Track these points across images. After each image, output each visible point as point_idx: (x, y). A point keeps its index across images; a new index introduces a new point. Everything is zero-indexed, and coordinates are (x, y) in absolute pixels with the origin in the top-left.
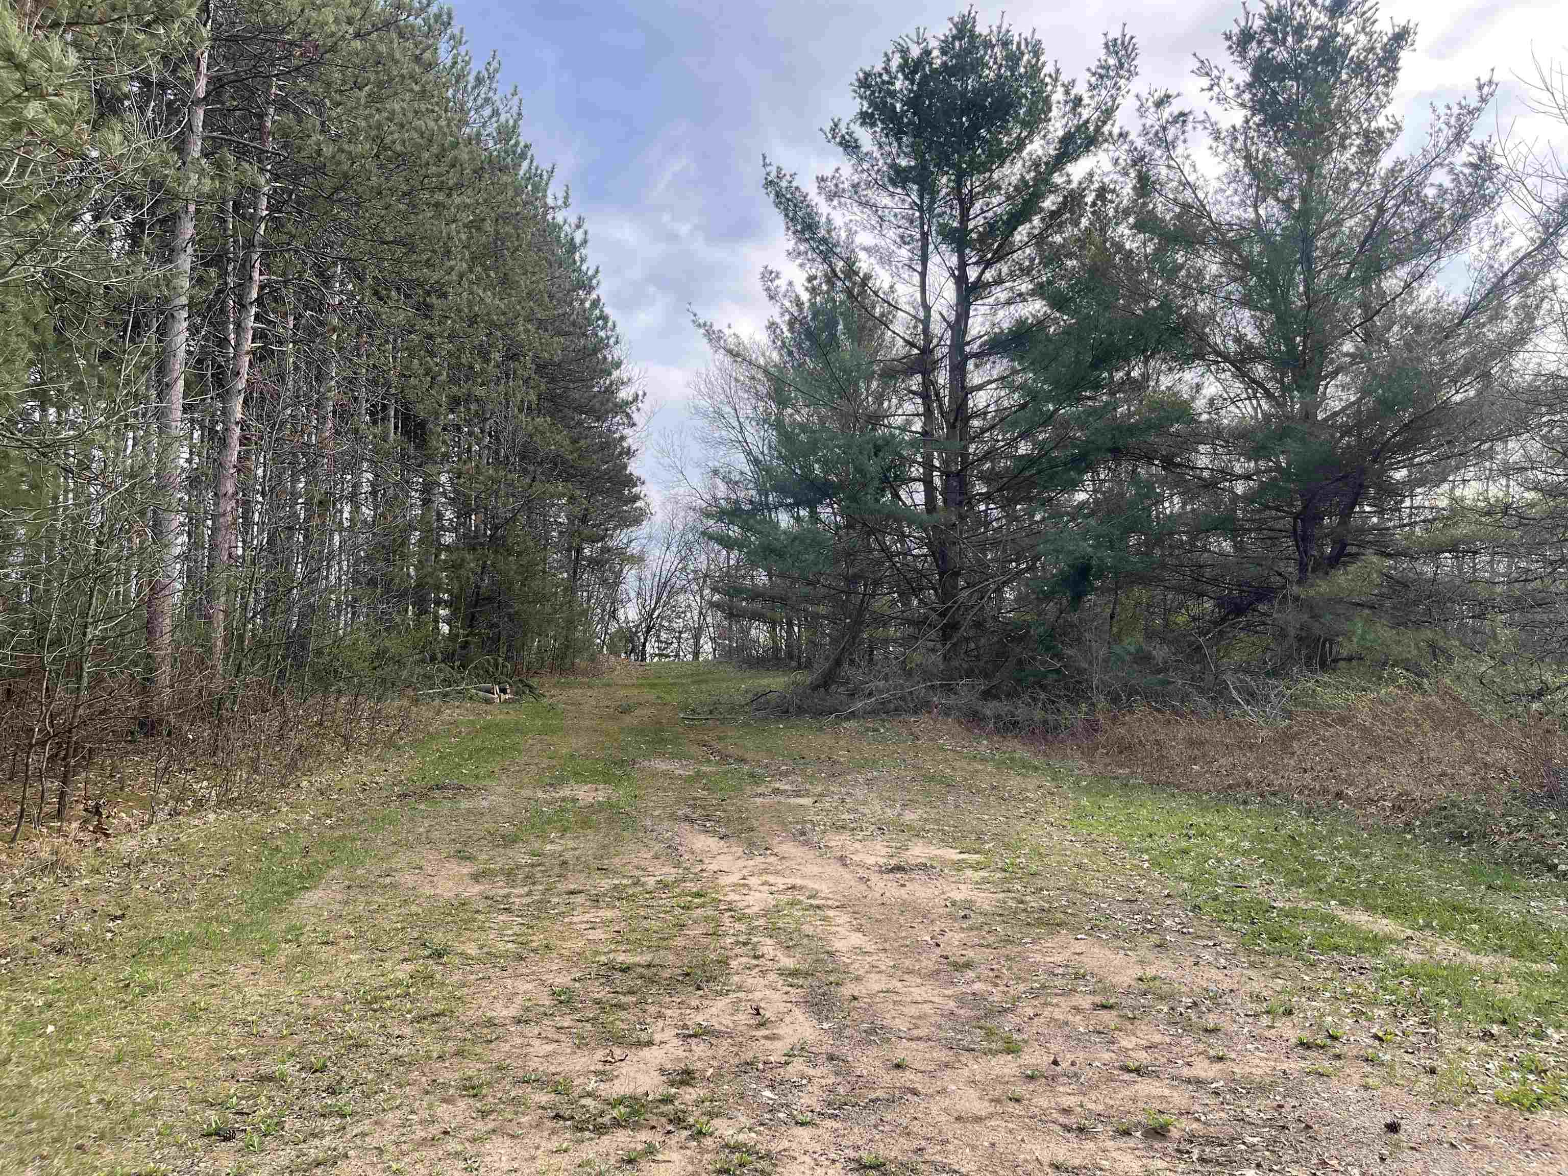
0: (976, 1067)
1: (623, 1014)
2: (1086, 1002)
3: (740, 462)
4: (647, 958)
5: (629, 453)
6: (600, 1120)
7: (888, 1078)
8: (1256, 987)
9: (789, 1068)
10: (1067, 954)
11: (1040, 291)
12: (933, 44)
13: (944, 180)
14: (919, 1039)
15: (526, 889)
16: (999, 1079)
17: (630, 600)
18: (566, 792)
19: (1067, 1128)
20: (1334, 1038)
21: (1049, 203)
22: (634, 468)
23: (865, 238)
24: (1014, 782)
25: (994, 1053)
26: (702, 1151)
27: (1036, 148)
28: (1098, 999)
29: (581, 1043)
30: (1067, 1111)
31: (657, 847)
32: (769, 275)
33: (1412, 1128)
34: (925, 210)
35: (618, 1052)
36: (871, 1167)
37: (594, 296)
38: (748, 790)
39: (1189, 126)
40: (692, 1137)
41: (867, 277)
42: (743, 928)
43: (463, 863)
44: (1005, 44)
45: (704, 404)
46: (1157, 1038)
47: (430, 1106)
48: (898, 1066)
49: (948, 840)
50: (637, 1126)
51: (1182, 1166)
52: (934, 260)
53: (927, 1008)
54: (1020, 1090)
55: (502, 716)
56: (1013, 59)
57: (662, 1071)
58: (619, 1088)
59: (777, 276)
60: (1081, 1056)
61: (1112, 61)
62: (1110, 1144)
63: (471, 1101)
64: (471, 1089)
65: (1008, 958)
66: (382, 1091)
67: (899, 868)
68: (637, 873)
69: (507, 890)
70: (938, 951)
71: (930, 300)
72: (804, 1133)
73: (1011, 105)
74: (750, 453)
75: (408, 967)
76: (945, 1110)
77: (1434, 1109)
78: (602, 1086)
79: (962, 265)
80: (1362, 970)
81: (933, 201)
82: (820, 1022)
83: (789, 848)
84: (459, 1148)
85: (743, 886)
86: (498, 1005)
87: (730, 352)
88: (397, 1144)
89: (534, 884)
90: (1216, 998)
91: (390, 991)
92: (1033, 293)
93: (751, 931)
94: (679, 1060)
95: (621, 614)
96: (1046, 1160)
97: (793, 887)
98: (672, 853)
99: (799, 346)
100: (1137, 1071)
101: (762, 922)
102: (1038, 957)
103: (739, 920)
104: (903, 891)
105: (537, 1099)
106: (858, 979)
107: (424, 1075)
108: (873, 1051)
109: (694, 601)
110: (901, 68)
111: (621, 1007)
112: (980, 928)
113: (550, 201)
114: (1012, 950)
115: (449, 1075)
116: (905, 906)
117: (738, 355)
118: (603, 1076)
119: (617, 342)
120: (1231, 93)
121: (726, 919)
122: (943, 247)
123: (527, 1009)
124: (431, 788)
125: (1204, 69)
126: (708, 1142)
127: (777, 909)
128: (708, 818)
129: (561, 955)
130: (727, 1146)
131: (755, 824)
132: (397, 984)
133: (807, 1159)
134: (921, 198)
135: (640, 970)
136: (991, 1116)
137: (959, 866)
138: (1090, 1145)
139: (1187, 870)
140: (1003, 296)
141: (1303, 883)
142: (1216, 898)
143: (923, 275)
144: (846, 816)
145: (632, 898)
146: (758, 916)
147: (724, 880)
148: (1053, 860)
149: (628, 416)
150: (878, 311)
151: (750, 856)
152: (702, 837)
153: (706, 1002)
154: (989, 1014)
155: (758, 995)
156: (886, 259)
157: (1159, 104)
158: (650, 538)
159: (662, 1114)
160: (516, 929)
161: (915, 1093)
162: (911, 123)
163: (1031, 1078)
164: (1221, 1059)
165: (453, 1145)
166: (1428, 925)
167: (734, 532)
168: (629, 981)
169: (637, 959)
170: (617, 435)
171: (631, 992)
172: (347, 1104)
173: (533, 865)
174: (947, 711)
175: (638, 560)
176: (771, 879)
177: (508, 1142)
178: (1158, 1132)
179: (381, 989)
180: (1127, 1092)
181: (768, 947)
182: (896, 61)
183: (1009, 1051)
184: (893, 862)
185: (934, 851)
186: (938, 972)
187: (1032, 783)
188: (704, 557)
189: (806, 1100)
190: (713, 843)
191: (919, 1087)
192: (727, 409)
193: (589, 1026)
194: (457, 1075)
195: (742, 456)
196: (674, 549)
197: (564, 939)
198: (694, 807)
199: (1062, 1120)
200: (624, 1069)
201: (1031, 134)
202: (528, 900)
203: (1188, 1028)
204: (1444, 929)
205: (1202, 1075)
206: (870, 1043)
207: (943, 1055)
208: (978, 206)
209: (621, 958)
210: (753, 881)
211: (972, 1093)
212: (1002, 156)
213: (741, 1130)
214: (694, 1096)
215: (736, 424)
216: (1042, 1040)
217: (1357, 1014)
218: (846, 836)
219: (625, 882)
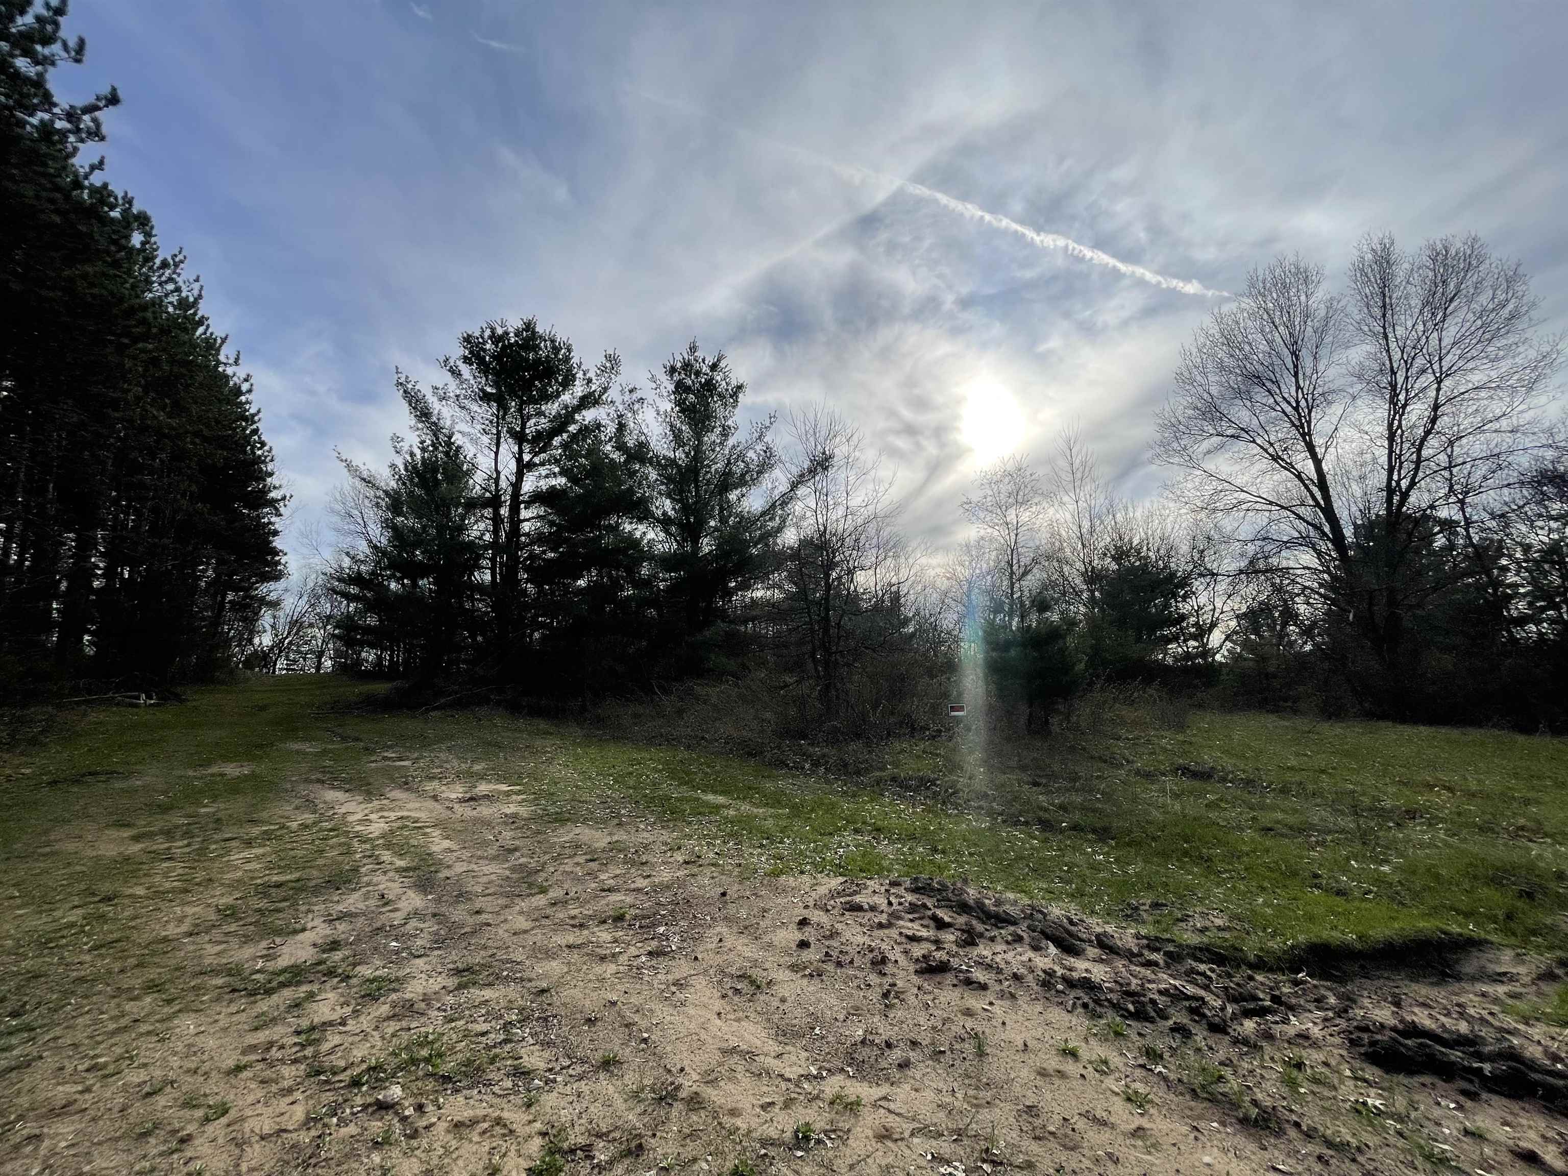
0: (524, 905)
1: (281, 915)
2: (581, 859)
3: (363, 548)
4: (296, 875)
5: (276, 533)
6: (268, 986)
7: (471, 920)
8: (665, 838)
9: (407, 926)
10: (571, 835)
11: (563, 473)
12: (511, 330)
13: (513, 404)
14: (489, 895)
15: (185, 842)
16: (537, 909)
17: (265, 631)
18: (214, 769)
19: (573, 926)
20: (699, 857)
21: (573, 428)
22: (278, 543)
23: (462, 426)
24: (538, 743)
25: (533, 895)
26: (349, 987)
27: (566, 398)
28: (588, 857)
29: (247, 940)
30: (573, 918)
31: (297, 802)
32: (396, 439)
33: (732, 892)
34: (500, 419)
35: (278, 940)
36: (464, 971)
37: (254, 426)
38: (365, 759)
39: (645, 405)
40: (342, 981)
41: (458, 448)
42: (368, 846)
43: (123, 829)
44: (553, 341)
45: (338, 507)
46: (618, 872)
47: (119, 1005)
48: (477, 912)
49: (501, 779)
50: (299, 984)
51: (632, 932)
52: (504, 447)
53: (493, 877)
54: (548, 911)
55: (148, 717)
56: (556, 350)
57: (315, 945)
58: (283, 962)
59: (402, 440)
60: (580, 888)
61: (608, 365)
62: (596, 929)
63: (156, 995)
64: (153, 987)
65: (539, 842)
66: (70, 1004)
67: (472, 799)
68: (282, 820)
69: (167, 845)
70: (498, 844)
71: (500, 468)
72: (420, 962)
73: (554, 373)
74: (371, 542)
75: (80, 912)
76: (506, 931)
77: (740, 883)
78: (268, 964)
79: (521, 452)
80: (710, 822)
81: (505, 414)
82: (426, 895)
83: (397, 794)
84: (151, 1028)
85: (366, 821)
86: (171, 926)
87: (364, 480)
88: (91, 1037)
89: (193, 837)
90: (646, 847)
91: (65, 932)
92: (561, 473)
93: (374, 848)
94: (328, 936)
95: (256, 641)
96: (563, 945)
97: (402, 818)
98: (310, 804)
99: (411, 480)
100: (609, 890)
101: (381, 841)
102: (556, 839)
103: (365, 842)
104: (475, 812)
105: (214, 982)
106: (449, 867)
107: (108, 985)
108: (462, 906)
109: (319, 634)
110: (490, 337)
111: (278, 911)
112: (522, 828)
113: (222, 358)
114: (540, 837)
115: (135, 981)
116: (476, 821)
117: (369, 482)
118: (267, 957)
119: (272, 460)
120: (665, 394)
121: (355, 843)
122: (510, 440)
123: (197, 925)
124: (84, 775)
125: (653, 379)
126: (354, 981)
127: (392, 832)
128: (335, 779)
129: (222, 884)
130: (368, 980)
131: (371, 780)
132: (72, 925)
133: (423, 975)
134: (498, 411)
135: (290, 885)
136: (533, 929)
137: (508, 794)
138: (586, 932)
139: (631, 783)
140: (544, 473)
141: (686, 783)
142: (646, 796)
143: (496, 453)
144: (435, 771)
145: (279, 838)
146: (378, 838)
147: (351, 818)
148: (561, 785)
149: (277, 509)
150: (465, 467)
151: (371, 801)
152: (331, 792)
153: (344, 897)
154: (530, 874)
155: (381, 887)
156: (475, 441)
157: (631, 391)
158: (286, 590)
159: (318, 972)
160: (181, 871)
161: (489, 925)
162: (494, 368)
163: (554, 904)
164: (649, 876)
165: (144, 1028)
166: (738, 798)
167: (353, 590)
168: (282, 893)
169: (288, 877)
170: (266, 520)
171: (285, 900)
172: (36, 1019)
173: (189, 824)
174: (498, 703)
175: (275, 605)
176: (385, 814)
177: (193, 1015)
178: (619, 918)
179: (55, 931)
180: (603, 902)
181: (386, 856)
182: (488, 333)
183: (541, 893)
184: (468, 795)
185: (492, 787)
186: (498, 856)
187: (548, 742)
188: (328, 605)
189: (419, 942)
190: (339, 795)
191: (491, 921)
192: (355, 512)
193: (252, 928)
194: (140, 981)
195: (365, 543)
196: (305, 598)
197: (223, 873)
198: (323, 772)
199: (572, 922)
200: (285, 949)
201: (564, 390)
202: (187, 850)
203: (633, 863)
204: (744, 798)
205: (640, 886)
206: (458, 902)
207: (502, 901)
208: (532, 422)
209: (275, 878)
210: (373, 817)
211: (521, 919)
212: (546, 398)
213: (377, 969)
214: (341, 956)
215: (361, 522)
216: (559, 883)
217: (708, 844)
218: (435, 783)
219: (272, 827)
